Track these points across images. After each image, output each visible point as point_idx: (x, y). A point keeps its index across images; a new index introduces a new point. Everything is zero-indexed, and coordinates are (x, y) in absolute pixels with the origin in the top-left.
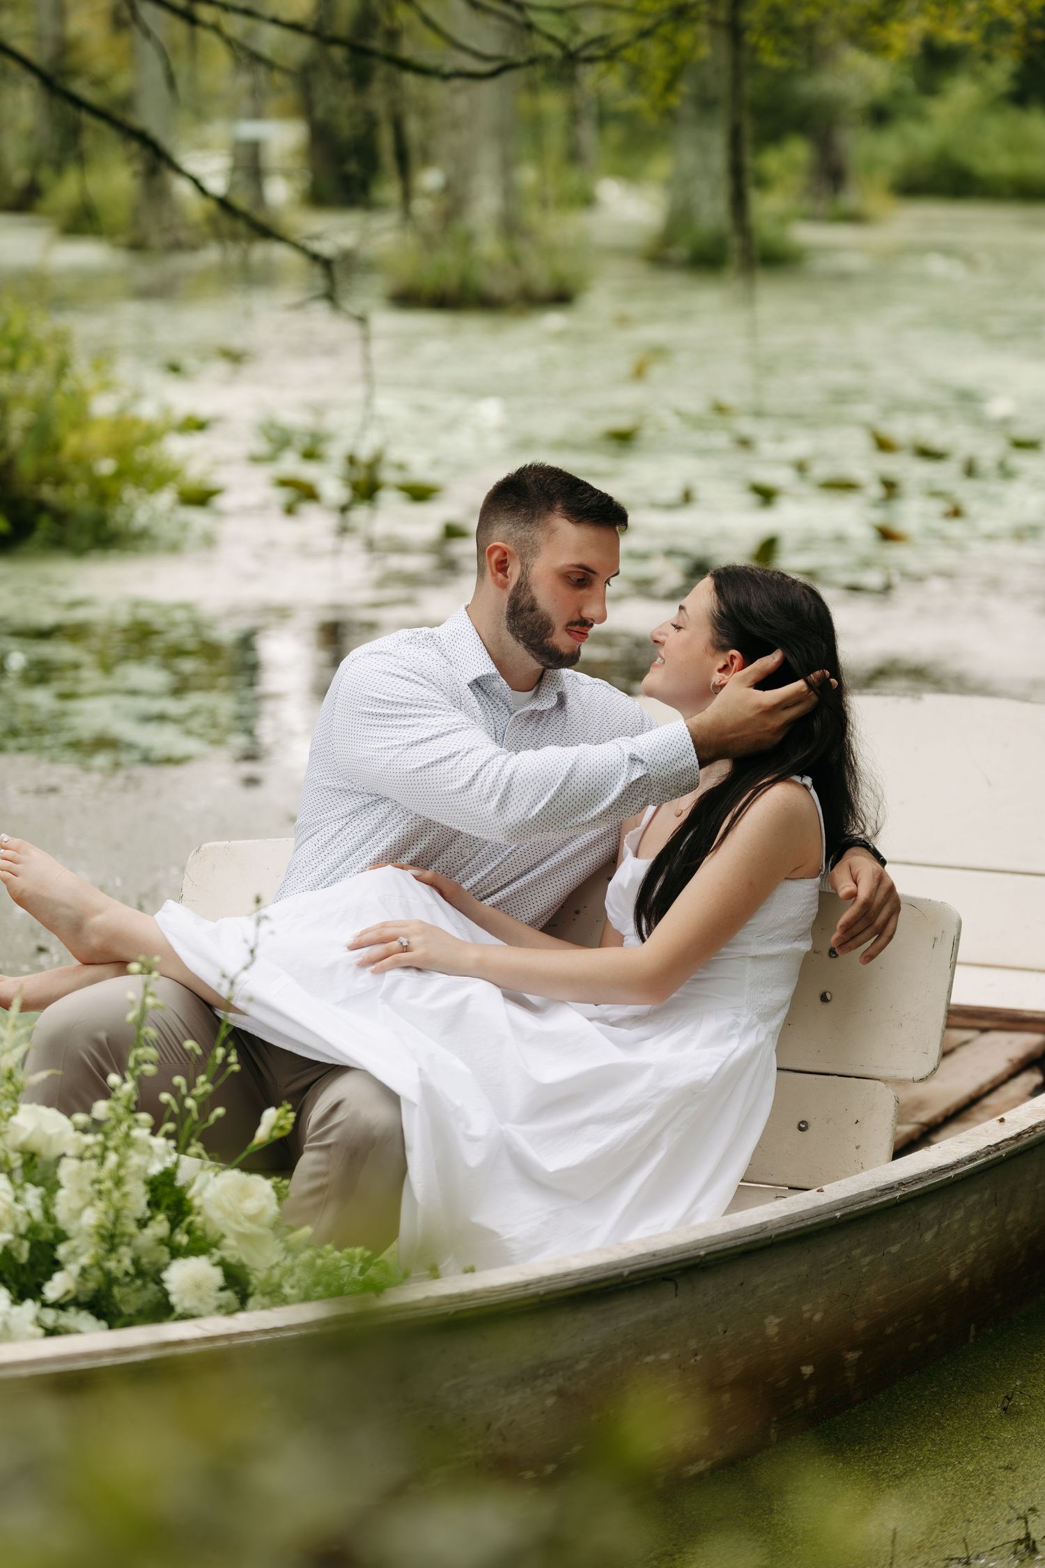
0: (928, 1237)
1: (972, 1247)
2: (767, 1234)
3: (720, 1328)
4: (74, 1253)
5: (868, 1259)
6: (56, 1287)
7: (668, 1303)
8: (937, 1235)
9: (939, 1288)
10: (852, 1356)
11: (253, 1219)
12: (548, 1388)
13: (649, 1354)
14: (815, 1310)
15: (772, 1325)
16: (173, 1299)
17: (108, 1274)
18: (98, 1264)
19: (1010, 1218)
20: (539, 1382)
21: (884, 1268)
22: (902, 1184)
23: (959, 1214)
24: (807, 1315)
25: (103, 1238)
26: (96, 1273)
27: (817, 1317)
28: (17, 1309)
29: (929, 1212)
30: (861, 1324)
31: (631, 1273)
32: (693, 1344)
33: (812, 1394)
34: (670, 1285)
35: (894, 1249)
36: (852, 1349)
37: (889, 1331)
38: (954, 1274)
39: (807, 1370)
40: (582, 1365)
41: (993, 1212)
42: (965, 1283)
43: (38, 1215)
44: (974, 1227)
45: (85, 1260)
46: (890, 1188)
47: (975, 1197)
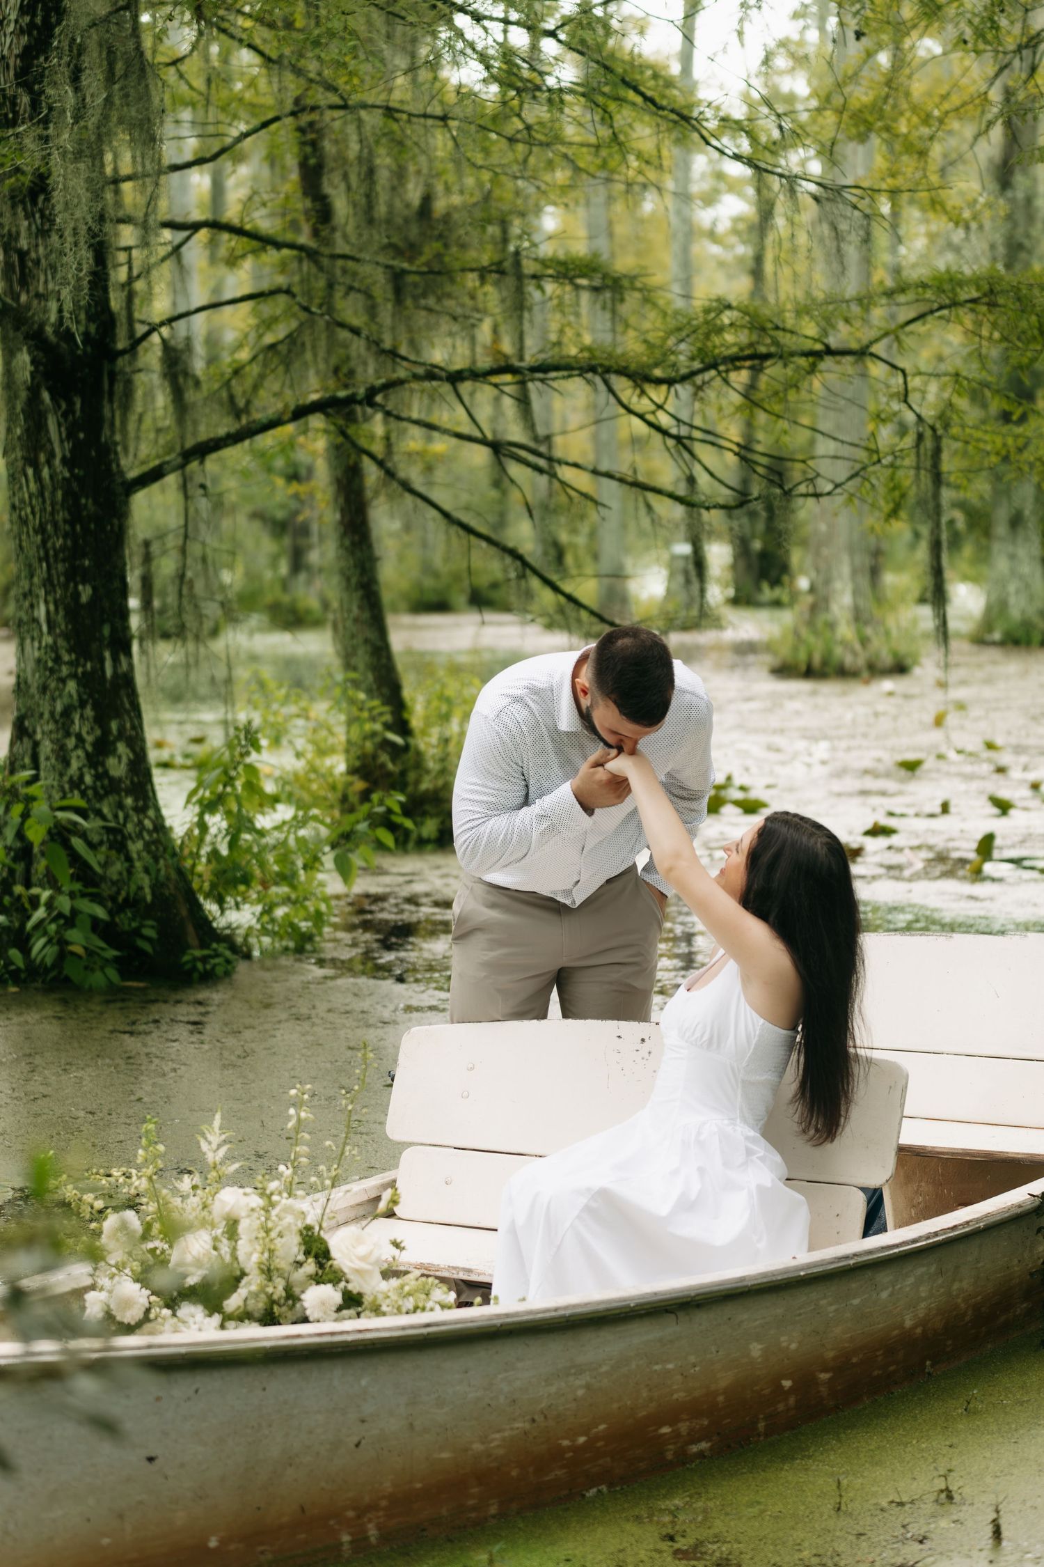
0: (884, 1295)
1: (923, 1305)
2: (745, 1283)
3: (713, 1349)
4: (249, 1283)
5: (833, 1308)
6: (233, 1303)
7: (669, 1328)
8: (891, 1295)
9: (896, 1332)
10: (824, 1376)
11: (363, 1259)
12: (578, 1383)
13: (657, 1364)
14: (792, 1342)
15: (756, 1350)
16: (308, 1313)
17: (270, 1296)
18: (262, 1289)
19: (956, 1286)
20: (571, 1379)
21: (848, 1315)
22: (855, 1255)
23: (911, 1280)
24: (784, 1344)
25: (262, 1271)
26: (263, 1296)
27: (793, 1346)
28: (208, 1319)
29: (885, 1277)
30: (831, 1354)
31: (637, 1305)
32: (692, 1359)
33: (792, 1400)
34: (673, 1316)
35: (856, 1302)
36: (825, 1370)
37: (855, 1360)
38: (908, 1323)
39: (787, 1384)
40: (604, 1369)
41: (940, 1281)
42: (919, 1330)
43: (228, 1259)
44: (924, 1291)
45: (254, 1288)
46: (846, 1257)
47: (923, 1269)
